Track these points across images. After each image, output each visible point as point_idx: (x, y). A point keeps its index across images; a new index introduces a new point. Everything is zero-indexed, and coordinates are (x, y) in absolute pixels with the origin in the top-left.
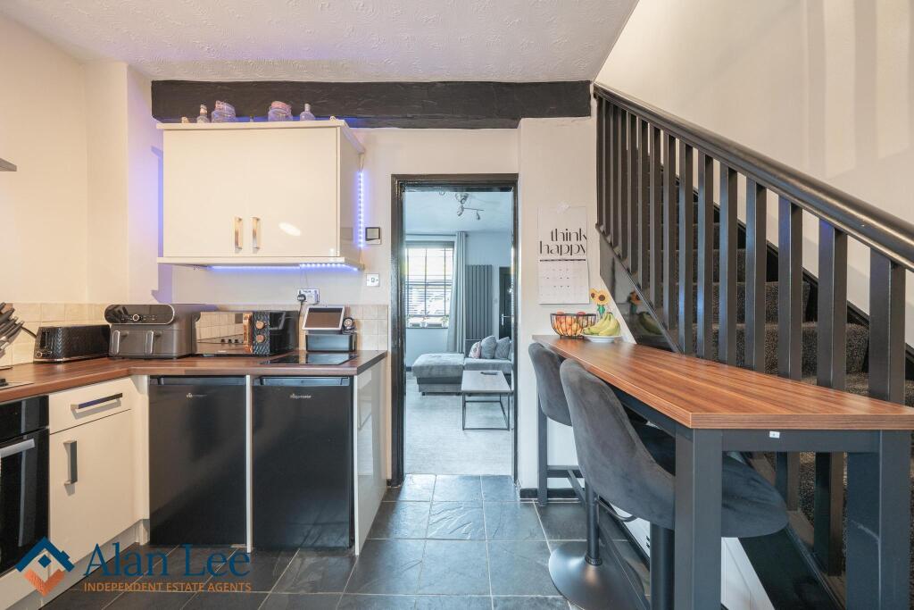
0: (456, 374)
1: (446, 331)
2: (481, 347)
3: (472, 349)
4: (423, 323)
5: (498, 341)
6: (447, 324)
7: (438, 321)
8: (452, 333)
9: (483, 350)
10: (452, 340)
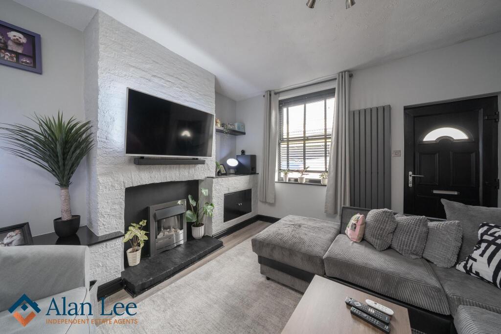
0: (307, 267)
1: (325, 189)
2: (365, 224)
3: (350, 224)
4: (302, 179)
5: (401, 218)
6: (326, 182)
7: (316, 176)
8: (332, 192)
9: (367, 231)
10: (331, 199)
